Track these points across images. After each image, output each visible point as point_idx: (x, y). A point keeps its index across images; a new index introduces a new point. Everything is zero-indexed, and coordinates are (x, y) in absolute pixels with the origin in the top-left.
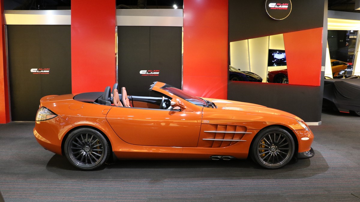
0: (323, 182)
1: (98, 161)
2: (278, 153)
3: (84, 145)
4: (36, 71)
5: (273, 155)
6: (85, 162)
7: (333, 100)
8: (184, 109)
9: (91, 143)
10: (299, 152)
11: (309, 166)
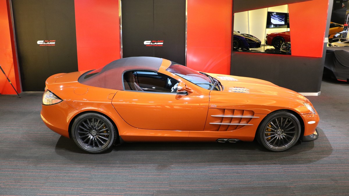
0: (328, 168)
1: (105, 144)
2: (284, 137)
3: (90, 129)
4: (42, 43)
5: (279, 138)
6: (93, 145)
7: (332, 69)
8: (191, 92)
9: (98, 127)
10: (304, 135)
11: (313, 148)
